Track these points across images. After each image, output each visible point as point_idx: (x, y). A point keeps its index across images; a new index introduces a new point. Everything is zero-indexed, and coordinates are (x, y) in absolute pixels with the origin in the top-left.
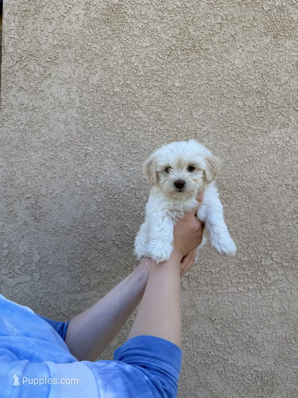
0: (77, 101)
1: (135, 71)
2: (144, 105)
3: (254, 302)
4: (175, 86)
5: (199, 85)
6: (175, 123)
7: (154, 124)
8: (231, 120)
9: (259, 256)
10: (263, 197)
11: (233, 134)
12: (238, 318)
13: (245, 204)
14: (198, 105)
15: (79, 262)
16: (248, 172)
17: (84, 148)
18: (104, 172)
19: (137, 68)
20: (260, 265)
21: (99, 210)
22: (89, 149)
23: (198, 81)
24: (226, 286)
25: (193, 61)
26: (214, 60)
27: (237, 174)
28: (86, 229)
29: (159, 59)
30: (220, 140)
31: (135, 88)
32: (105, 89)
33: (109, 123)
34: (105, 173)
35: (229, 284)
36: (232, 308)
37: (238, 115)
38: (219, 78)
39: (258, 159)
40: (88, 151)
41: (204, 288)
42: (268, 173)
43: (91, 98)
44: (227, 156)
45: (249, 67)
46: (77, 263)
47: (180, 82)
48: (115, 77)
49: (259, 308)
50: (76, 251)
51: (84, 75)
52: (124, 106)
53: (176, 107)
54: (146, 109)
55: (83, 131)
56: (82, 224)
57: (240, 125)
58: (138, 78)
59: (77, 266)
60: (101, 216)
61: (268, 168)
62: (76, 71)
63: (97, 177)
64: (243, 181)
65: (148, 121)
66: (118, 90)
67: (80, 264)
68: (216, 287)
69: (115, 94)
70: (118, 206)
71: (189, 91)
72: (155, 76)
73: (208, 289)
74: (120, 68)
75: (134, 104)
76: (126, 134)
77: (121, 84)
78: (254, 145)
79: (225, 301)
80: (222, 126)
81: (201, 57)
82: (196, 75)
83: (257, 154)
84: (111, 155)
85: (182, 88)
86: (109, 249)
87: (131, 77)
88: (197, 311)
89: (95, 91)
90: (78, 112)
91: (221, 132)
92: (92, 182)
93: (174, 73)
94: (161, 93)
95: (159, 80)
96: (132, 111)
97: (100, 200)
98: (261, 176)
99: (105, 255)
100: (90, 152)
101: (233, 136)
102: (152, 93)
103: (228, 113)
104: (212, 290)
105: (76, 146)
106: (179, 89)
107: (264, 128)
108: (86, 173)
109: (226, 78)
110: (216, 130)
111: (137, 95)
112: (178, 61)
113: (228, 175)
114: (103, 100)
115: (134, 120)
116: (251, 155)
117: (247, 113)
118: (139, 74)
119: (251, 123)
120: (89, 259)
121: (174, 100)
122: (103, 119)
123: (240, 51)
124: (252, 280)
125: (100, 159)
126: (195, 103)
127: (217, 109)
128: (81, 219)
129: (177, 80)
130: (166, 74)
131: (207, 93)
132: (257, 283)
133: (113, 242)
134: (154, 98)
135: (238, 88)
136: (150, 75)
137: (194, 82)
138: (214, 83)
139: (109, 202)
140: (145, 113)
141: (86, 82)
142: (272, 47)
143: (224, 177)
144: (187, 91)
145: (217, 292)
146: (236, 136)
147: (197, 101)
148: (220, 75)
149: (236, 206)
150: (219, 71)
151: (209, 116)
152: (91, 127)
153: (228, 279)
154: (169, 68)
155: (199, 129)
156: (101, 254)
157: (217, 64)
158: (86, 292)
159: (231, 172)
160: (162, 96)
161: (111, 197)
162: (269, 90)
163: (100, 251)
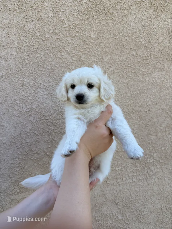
0: (16, 42)
1: (62, 24)
2: (68, 49)
3: (143, 188)
4: (91, 37)
5: (108, 38)
6: (91, 64)
7: (76, 63)
8: (129, 64)
9: (146, 157)
10: (148, 117)
11: (130, 74)
12: (132, 200)
13: (137, 122)
14: (107, 52)
15: (18, 170)
16: (139, 100)
17: (21, 79)
18: (37, 99)
19: (63, 21)
20: (146, 163)
21: (33, 129)
22: (25, 80)
23: (107, 35)
24: (125, 178)
25: (103, 20)
26: (117, 21)
27: (132, 102)
28: (24, 144)
29: (79, 17)
30: (122, 78)
31: (62, 36)
32: (38, 35)
33: (42, 61)
34: (39, 100)
35: (127, 177)
36: (129, 193)
37: (133, 61)
38: (121, 35)
39: (146, 92)
40: (24, 82)
41: (111, 181)
42: (151, 101)
43: (26, 41)
44: (126, 89)
45: (140, 29)
46: (16, 171)
47: (94, 35)
48: (46, 26)
49: (146, 191)
50: (16, 162)
51: (22, 23)
52: (53, 49)
53: (91, 52)
54: (70, 52)
55: (21, 66)
56: (20, 140)
57: (134, 68)
58: (64, 29)
59: (17, 173)
60: (35, 133)
61: (152, 97)
62: (15, 19)
63: (32, 103)
64: (136, 106)
65: (71, 61)
66: (49, 36)
67: (19, 172)
68: (119, 180)
69: (47, 39)
70: (49, 125)
71: (101, 42)
72: (77, 28)
73: (113, 182)
74: (50, 20)
75: (61, 47)
76: (55, 70)
77: (51, 32)
78: (143, 82)
79: (124, 189)
80: (123, 68)
81: (109, 18)
82: (106, 31)
83: (145, 88)
84: (43, 86)
85: (96, 39)
86: (42, 159)
87: (59, 28)
88: (106, 198)
89: (31, 36)
90: (17, 51)
91: (122, 72)
92: (28, 107)
93: (90, 28)
94: (81, 41)
95: (80, 32)
96: (60, 53)
97: (34, 121)
98: (147, 103)
99: (38, 163)
100: (26, 83)
101: (130, 75)
102: (74, 40)
103: (127, 59)
104: (116, 182)
105: (15, 78)
106: (94, 39)
107: (149, 71)
108: (23, 99)
109: (125, 35)
110: (119, 71)
111: (63, 42)
112: (93, 19)
113: (127, 102)
114: (37, 43)
115: (61, 60)
116: (141, 89)
117: (139, 60)
118: (65, 26)
119: (141, 67)
120: (26, 167)
121: (90, 47)
122: (37, 57)
123: (134, 17)
124: (141, 173)
125: (34, 89)
126: (105, 51)
127: (120, 56)
128: (19, 136)
129: (92, 33)
130: (85, 28)
131: (113, 44)
132: (145, 175)
133: (45, 153)
134: (76, 45)
135: (133, 42)
136: (73, 27)
137: (104, 36)
138: (118, 37)
139: (42, 122)
140: (69, 55)
141: (23, 28)
142: (154, 17)
143: (124, 104)
144: (99, 41)
145: (119, 183)
146: (132, 75)
147: (106, 49)
148: (121, 32)
149: (132, 124)
150: (120, 29)
151: (114, 61)
152: (27, 64)
153: (126, 174)
154: (87, 23)
155: (107, 69)
156: (35, 163)
157: (119, 24)
158: (24, 193)
159: (128, 100)
160: (82, 43)
161: (44, 118)
162: (152, 46)
163: (35, 161)
